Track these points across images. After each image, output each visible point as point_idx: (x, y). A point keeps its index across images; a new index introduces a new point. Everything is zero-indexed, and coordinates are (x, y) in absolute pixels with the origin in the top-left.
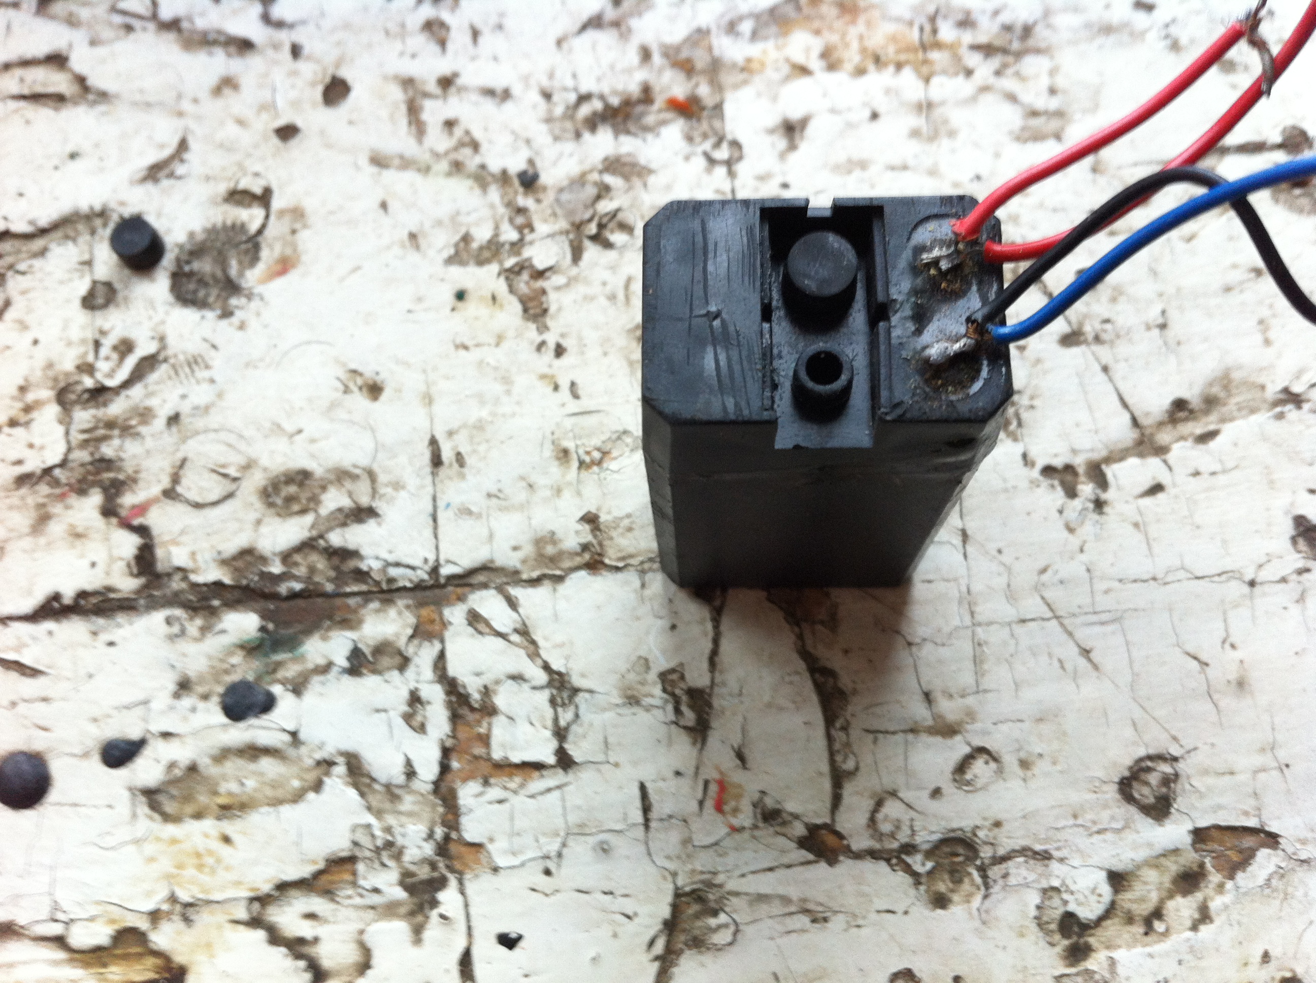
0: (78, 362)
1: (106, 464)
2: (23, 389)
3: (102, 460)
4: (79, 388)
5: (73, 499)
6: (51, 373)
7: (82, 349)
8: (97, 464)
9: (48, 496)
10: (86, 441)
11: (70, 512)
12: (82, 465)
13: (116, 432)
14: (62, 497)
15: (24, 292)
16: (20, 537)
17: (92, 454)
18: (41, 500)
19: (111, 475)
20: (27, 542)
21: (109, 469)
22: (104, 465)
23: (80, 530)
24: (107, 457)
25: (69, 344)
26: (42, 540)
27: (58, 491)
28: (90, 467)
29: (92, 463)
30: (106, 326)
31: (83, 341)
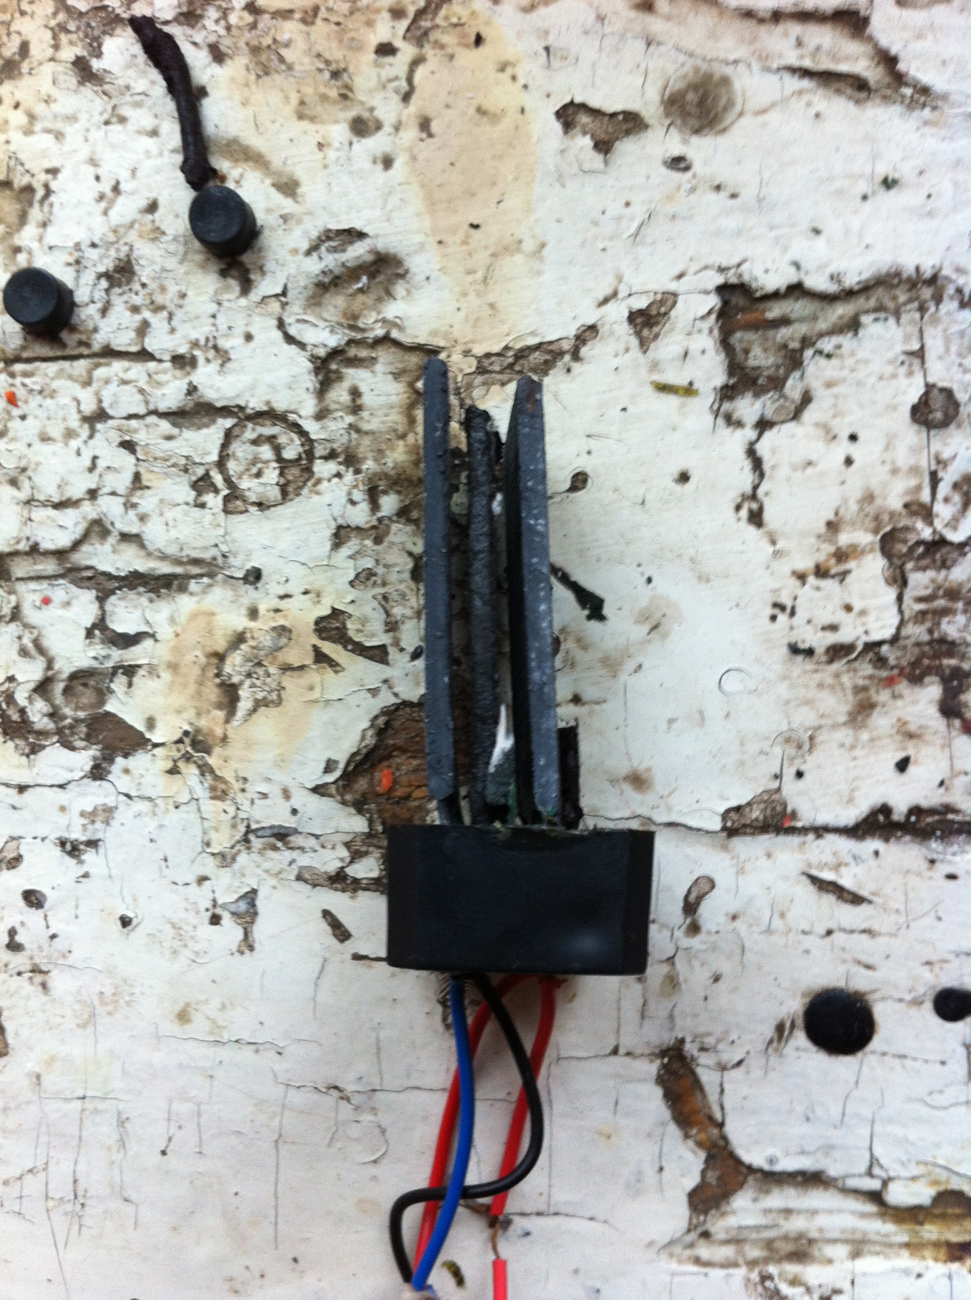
0: (907, 499)
1: (947, 646)
2: (833, 526)
3: (943, 641)
4: (912, 538)
5: (903, 687)
6: (871, 510)
7: (913, 482)
8: (937, 647)
9: (871, 677)
10: (923, 613)
11: (899, 703)
12: (918, 644)
13: (960, 605)
14: (890, 682)
15: (829, 385)
16: (835, 726)
17: (930, 631)
18: (861, 682)
19: (953, 662)
20: (844, 735)
21: (950, 655)
22: (944, 648)
23: (912, 728)
24: (950, 638)
25: (895, 471)
26: (865, 736)
27: (884, 674)
28: (927, 648)
29: (930, 643)
30: (946, 455)
31: (914, 470)
